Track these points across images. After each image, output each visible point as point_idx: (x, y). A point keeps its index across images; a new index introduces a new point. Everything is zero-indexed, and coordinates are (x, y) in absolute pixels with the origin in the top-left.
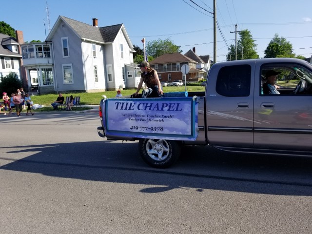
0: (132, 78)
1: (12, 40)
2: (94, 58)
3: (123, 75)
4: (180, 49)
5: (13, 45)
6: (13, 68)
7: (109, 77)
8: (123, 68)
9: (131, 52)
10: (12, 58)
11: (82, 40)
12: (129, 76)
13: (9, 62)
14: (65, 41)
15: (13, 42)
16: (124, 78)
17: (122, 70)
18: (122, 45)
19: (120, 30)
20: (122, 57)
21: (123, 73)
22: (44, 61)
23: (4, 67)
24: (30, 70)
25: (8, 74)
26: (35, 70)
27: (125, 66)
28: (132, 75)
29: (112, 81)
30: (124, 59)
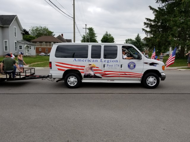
0: (22, 49)
3: (16, 47)
4: (53, 34)
8: (16, 43)
9: (21, 33)
12: (20, 48)
16: (16, 49)
20: (15, 36)
21: (16, 46)
27: (17, 41)
28: (22, 47)
29: (8, 51)
30: (16, 37)
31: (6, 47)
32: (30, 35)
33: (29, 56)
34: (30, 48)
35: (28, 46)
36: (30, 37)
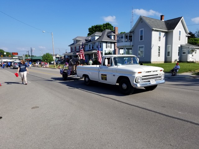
0: (186, 54)
1: (112, 33)
2: (159, 41)
3: (179, 53)
5: (112, 35)
6: (111, 48)
7: (168, 54)
8: (179, 47)
9: (187, 36)
10: (111, 43)
11: (153, 30)
12: (183, 53)
13: (109, 45)
14: (142, 31)
15: (113, 34)
16: (179, 54)
17: (178, 48)
18: (180, 32)
19: (180, 21)
20: (179, 40)
21: (179, 51)
22: (128, 44)
23: (107, 48)
24: (120, 49)
25: (108, 51)
26: (123, 49)
27: (181, 46)
28: (186, 52)
29: (170, 56)
30: (181, 41)
31: (169, 53)
32: (196, 37)
33: (193, 62)
34: (196, 53)
35: (193, 50)
36: (195, 40)
